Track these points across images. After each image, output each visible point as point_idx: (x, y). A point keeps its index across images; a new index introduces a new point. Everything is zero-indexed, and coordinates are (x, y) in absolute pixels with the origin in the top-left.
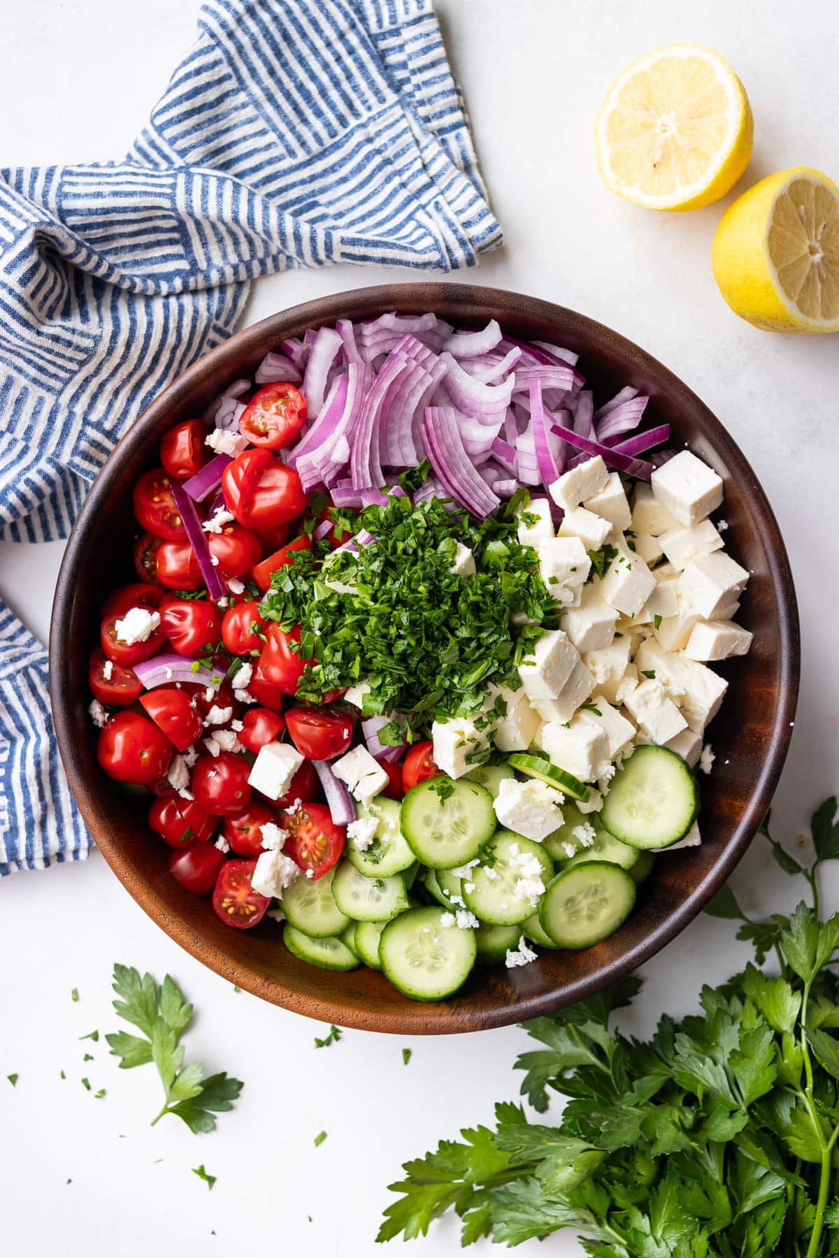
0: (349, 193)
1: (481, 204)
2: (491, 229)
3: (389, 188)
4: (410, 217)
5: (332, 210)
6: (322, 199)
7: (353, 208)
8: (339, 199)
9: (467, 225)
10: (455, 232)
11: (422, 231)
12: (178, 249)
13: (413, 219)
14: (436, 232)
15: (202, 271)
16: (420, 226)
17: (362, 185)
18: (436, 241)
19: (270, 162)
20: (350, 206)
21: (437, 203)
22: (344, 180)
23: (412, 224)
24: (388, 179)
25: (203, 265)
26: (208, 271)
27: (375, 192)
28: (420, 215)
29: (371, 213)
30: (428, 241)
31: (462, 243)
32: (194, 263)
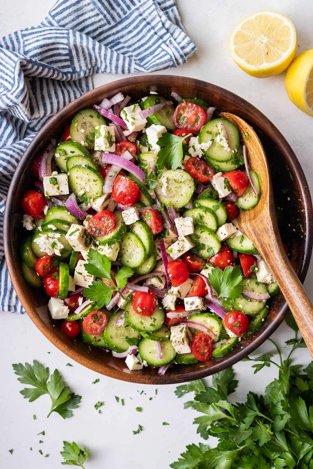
0: (133, 37)
1: (187, 39)
2: (193, 49)
3: (149, 35)
4: (159, 46)
5: (126, 45)
6: (122, 40)
7: (135, 43)
8: (129, 40)
9: (183, 48)
10: (179, 52)
11: (164, 53)
12: (68, 63)
13: (160, 47)
14: (170, 53)
15: (77, 72)
16: (163, 50)
17: (138, 34)
18: (171, 57)
19: (101, 27)
20: (134, 42)
21: (170, 40)
22: (130, 32)
23: (160, 50)
24: (149, 31)
25: (78, 69)
26: (80, 72)
27: (144, 37)
28: (164, 46)
29: (142, 45)
30: (168, 57)
31: (182, 56)
32: (74, 69)
